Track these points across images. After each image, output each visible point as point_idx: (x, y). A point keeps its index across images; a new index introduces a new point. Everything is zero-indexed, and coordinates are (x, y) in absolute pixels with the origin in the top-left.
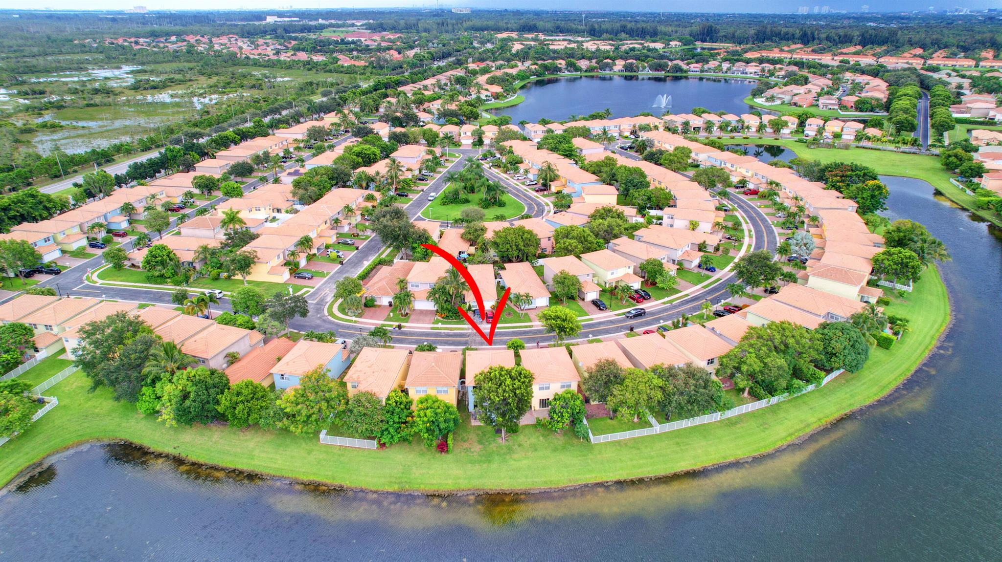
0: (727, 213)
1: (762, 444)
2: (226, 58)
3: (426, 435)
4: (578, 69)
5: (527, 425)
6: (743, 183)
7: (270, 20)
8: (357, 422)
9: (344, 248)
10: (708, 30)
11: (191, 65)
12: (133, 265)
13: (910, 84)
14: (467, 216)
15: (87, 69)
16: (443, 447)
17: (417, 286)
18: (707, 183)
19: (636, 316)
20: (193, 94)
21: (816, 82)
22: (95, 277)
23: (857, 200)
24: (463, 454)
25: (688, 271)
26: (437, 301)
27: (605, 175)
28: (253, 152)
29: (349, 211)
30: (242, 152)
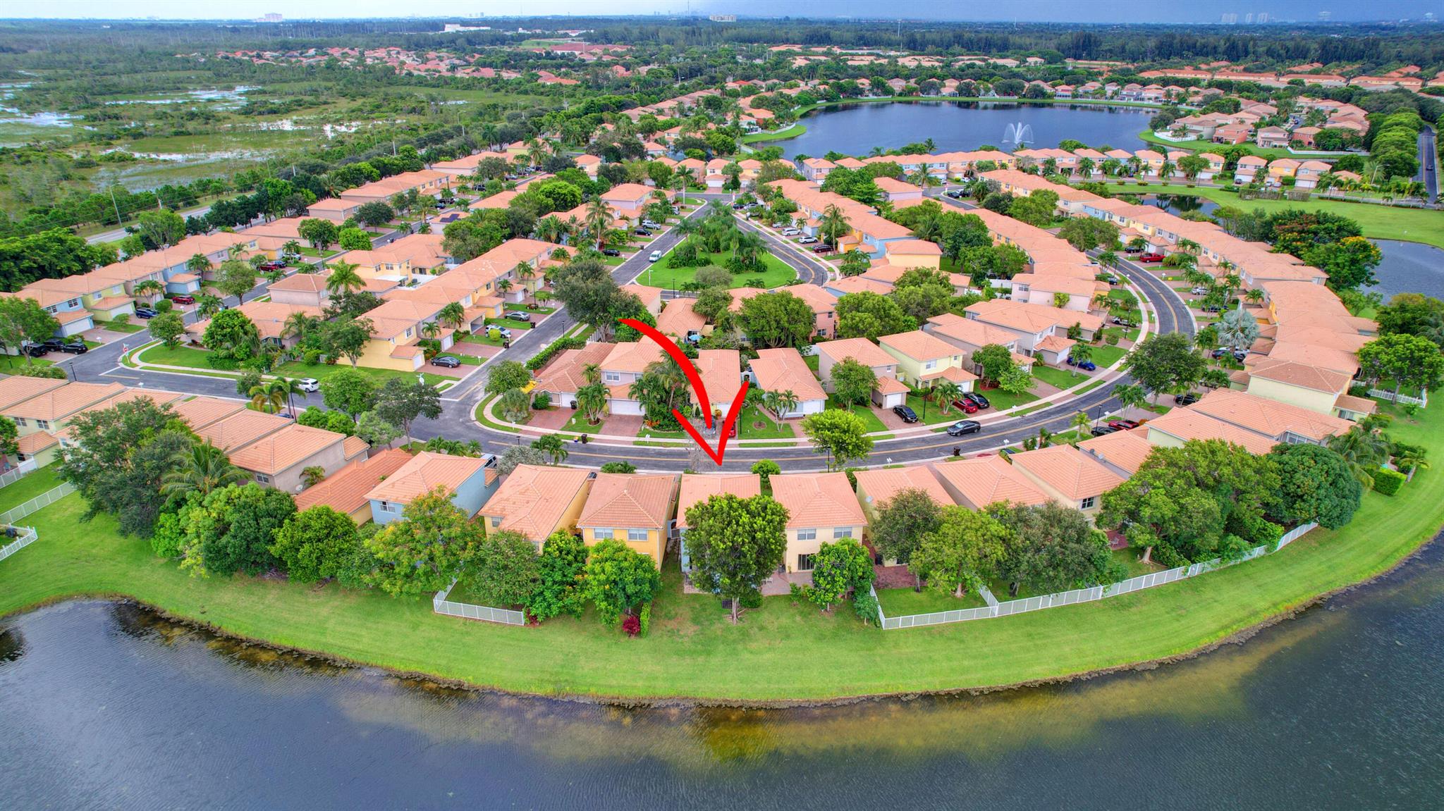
0: (1114, 287)
1: (1175, 641)
2: (379, 74)
3: (603, 605)
4: (888, 92)
5: (776, 597)
6: (1138, 244)
7: (449, 29)
8: (493, 579)
9: (514, 325)
10: (1084, 42)
11: (330, 84)
12: (194, 343)
13: (1404, 111)
14: (705, 280)
15: (187, 90)
16: (632, 627)
17: (616, 378)
18: (1082, 241)
19: (964, 433)
20: (326, 121)
21: (1254, 109)
22: (135, 359)
23: (1327, 268)
24: (665, 638)
25: (1052, 368)
26: (644, 400)
27: (921, 227)
28: (395, 192)
29: (525, 271)
30: (380, 191)
